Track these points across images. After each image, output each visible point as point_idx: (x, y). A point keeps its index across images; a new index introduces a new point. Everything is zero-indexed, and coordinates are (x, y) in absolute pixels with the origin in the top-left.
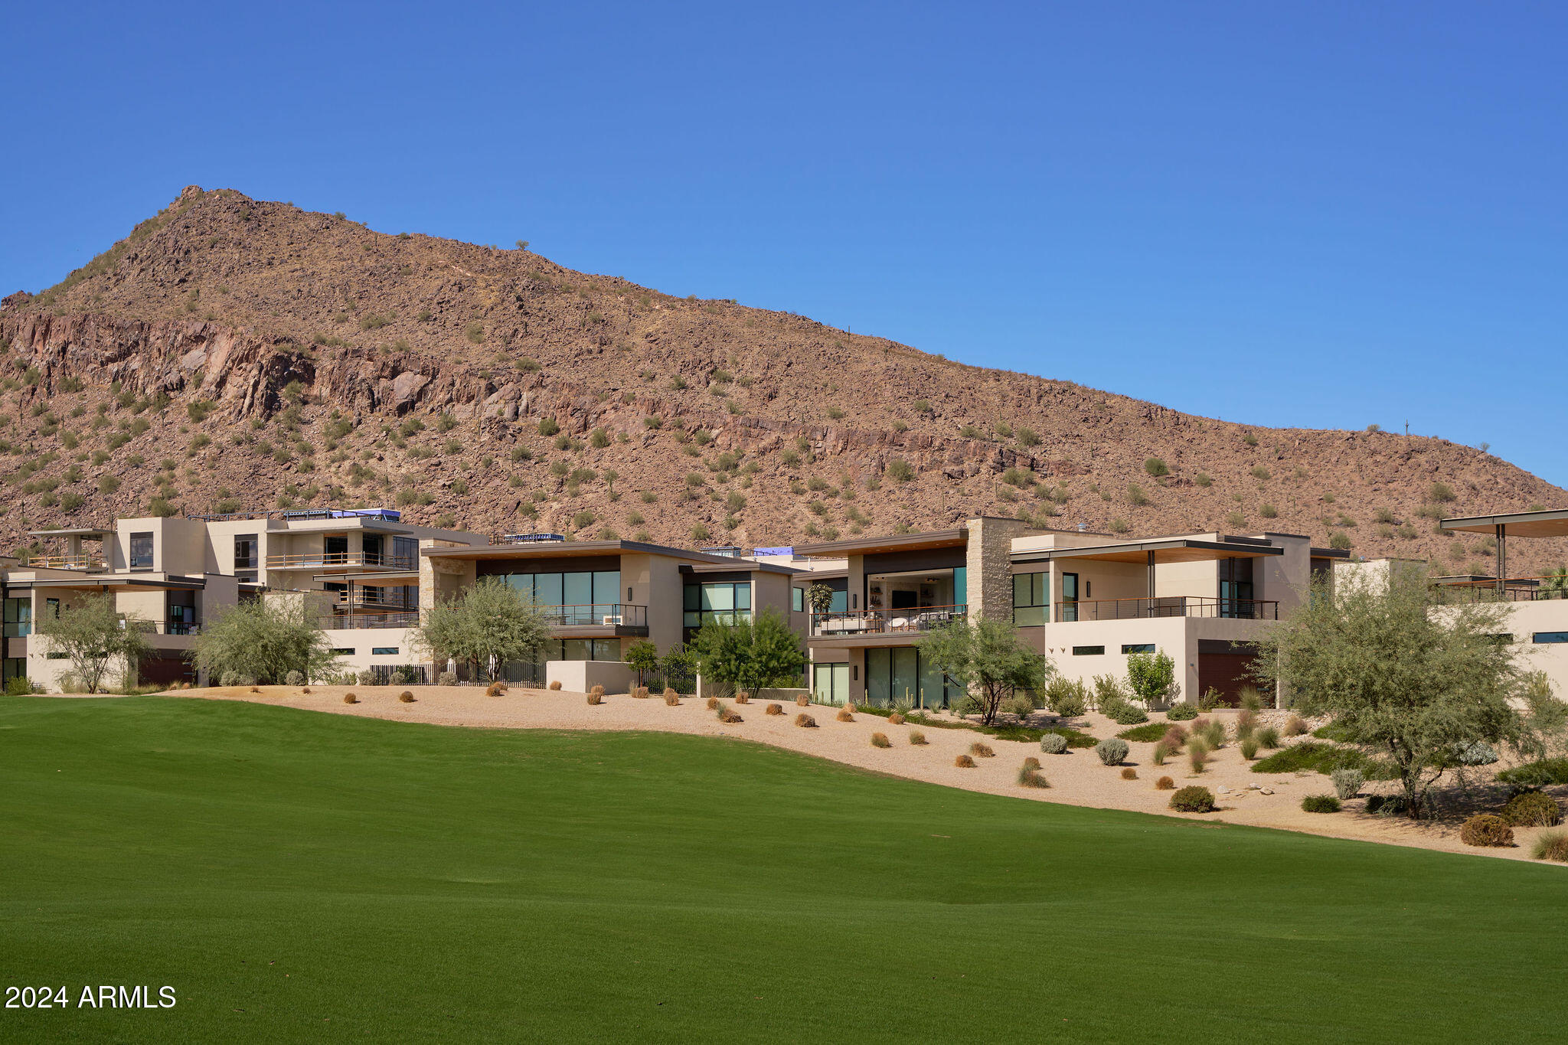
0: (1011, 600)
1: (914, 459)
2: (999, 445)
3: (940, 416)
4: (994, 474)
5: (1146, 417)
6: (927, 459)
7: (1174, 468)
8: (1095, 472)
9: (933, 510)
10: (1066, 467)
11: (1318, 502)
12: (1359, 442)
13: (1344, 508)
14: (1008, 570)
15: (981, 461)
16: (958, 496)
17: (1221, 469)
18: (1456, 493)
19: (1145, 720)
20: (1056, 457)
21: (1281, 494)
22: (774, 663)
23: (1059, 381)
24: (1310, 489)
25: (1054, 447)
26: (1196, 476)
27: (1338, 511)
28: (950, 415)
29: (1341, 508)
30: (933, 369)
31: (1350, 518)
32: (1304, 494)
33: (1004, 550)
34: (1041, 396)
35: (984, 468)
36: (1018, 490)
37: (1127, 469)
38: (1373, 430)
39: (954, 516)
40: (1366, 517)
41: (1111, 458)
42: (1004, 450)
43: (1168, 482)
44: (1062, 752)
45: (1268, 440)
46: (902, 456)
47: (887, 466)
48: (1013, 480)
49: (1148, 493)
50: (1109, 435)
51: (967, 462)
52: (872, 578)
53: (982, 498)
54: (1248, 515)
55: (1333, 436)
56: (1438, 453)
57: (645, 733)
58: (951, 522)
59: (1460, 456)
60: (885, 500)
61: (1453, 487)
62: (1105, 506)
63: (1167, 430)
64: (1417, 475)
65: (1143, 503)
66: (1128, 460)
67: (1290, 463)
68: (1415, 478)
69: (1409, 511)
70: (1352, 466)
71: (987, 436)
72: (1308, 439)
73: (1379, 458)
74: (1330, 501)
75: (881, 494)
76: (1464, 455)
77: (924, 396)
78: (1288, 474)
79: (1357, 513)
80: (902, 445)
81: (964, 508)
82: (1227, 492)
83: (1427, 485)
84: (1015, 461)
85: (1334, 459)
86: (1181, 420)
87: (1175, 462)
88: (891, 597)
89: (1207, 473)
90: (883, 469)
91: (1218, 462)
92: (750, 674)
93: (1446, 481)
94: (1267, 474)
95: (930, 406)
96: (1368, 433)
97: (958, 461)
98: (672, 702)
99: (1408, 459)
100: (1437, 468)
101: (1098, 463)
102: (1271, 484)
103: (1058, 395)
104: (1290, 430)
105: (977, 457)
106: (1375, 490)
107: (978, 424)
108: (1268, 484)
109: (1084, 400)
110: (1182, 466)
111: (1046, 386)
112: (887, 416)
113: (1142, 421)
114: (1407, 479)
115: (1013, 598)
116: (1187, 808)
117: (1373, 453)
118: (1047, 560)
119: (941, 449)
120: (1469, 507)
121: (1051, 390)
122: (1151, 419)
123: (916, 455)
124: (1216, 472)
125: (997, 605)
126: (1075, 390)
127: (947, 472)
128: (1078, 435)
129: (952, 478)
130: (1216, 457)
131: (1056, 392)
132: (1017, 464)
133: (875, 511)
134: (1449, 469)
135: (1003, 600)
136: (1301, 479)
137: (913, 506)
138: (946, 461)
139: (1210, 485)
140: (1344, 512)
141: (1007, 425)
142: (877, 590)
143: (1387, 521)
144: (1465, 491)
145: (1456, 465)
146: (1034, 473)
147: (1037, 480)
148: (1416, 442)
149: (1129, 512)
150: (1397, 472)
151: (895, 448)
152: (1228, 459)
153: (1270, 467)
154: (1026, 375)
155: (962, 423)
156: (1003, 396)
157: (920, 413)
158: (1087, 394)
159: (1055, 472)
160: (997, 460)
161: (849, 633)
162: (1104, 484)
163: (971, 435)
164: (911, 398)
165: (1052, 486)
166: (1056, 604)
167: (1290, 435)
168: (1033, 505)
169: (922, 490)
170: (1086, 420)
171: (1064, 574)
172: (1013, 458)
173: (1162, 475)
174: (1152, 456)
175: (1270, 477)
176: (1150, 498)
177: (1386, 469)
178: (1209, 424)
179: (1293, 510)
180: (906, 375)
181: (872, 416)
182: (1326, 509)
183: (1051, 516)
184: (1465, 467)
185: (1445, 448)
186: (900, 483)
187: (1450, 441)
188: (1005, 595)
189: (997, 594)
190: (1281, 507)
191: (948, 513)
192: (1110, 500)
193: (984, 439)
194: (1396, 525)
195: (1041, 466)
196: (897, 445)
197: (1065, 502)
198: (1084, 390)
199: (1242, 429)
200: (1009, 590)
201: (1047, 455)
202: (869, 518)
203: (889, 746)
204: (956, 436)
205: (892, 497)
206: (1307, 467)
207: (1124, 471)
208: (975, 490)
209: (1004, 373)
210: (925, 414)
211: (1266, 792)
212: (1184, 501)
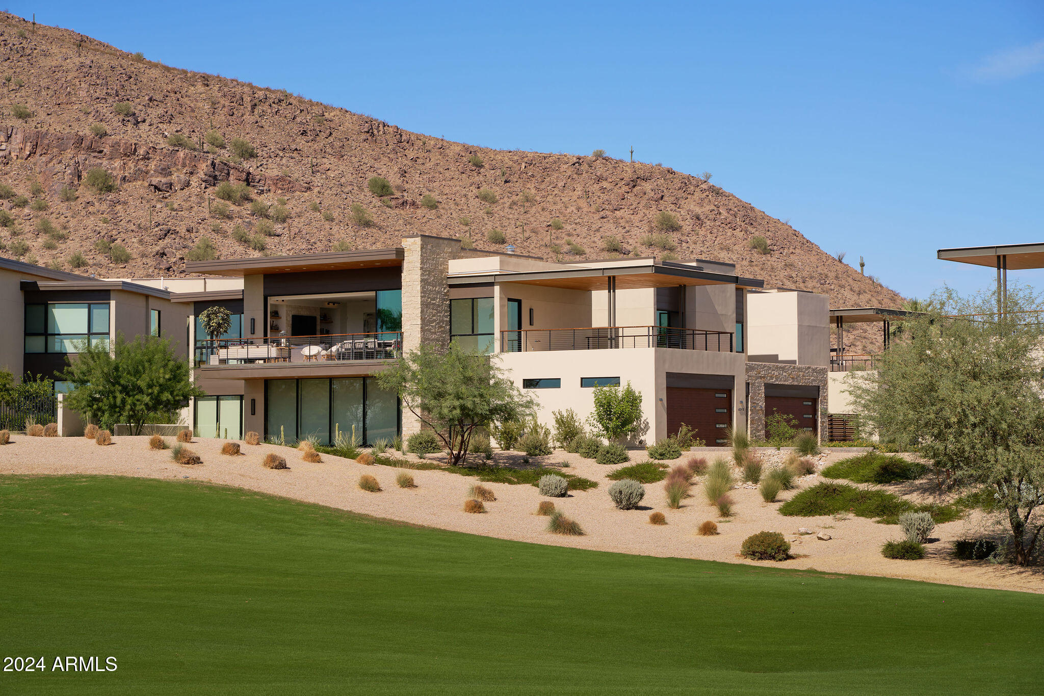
0: (448, 327)
1: (115, 168)
2: (211, 156)
3: (144, 121)
4: (206, 188)
5: (368, 132)
6: (130, 168)
7: (398, 188)
8: (316, 190)
9: (139, 225)
10: (284, 183)
11: (547, 229)
12: (585, 167)
13: (572, 235)
14: (446, 294)
15: (191, 173)
16: (166, 211)
17: (447, 190)
18: (681, 223)
19: (626, 459)
20: (273, 171)
21: (509, 219)
22: (166, 396)
23: (273, 89)
24: (537, 214)
25: (270, 161)
26: (422, 197)
27: (566, 238)
28: (155, 121)
29: (569, 235)
30: (133, 69)
31: (579, 246)
32: (532, 219)
33: (442, 272)
34: (255, 105)
35: (194, 181)
36: (234, 206)
37: (350, 188)
38: (599, 155)
39: (163, 232)
40: (594, 245)
41: (333, 176)
42: (217, 162)
43: (393, 203)
44: (563, 495)
45: (494, 162)
46: (101, 164)
47: (84, 175)
48: (228, 196)
49: (372, 214)
50: (329, 150)
51: (176, 174)
52: (272, 300)
53: (193, 213)
54: (476, 241)
55: (559, 160)
56: (662, 181)
57: (93, 478)
58: (160, 239)
59: (683, 185)
60: (83, 213)
61: (680, 216)
62: (328, 227)
63: (390, 147)
64: (643, 202)
65: (368, 224)
66: (349, 177)
67: (517, 187)
68: (641, 206)
69: (637, 240)
70: (579, 193)
71: (197, 146)
72: (534, 162)
73: (605, 184)
74: (559, 228)
75: (77, 206)
76: (687, 184)
77: (125, 98)
78: (515, 198)
79: (585, 240)
80: (101, 152)
81: (174, 224)
82: (454, 215)
83: (653, 214)
84: (228, 174)
85: (561, 184)
86: (404, 138)
87: (399, 182)
88: (291, 323)
89: (433, 195)
90: (79, 177)
91: (444, 183)
92: (138, 408)
93: (671, 210)
94: (494, 197)
95: (133, 110)
96: (594, 159)
97: (165, 171)
98: (103, 441)
99: (634, 186)
100: (662, 197)
101: (318, 180)
102: (499, 208)
103: (274, 105)
104: (515, 153)
105: (186, 168)
106: (603, 218)
107: (186, 131)
108: (496, 208)
109: (301, 111)
110: (407, 186)
111: (260, 94)
112: (83, 118)
113: (363, 136)
114: (633, 207)
115: (451, 325)
116: (763, 556)
117: (599, 179)
118: (492, 284)
119: (146, 158)
120: (694, 238)
121: (266, 99)
122: (373, 135)
123: (117, 163)
124: (442, 193)
125: (435, 333)
126: (291, 100)
127: (154, 183)
128: (296, 149)
129: (160, 190)
130: (441, 178)
131: (271, 101)
132: (231, 178)
133: (71, 224)
134: (673, 198)
135: (441, 327)
136: (528, 204)
137: (115, 220)
138: (152, 172)
139: (437, 207)
140: (572, 239)
141: (219, 135)
142: (275, 314)
143: (616, 250)
144: (689, 221)
145: (680, 194)
146: (250, 188)
147: (253, 196)
148: (641, 169)
149: (353, 234)
150: (623, 199)
151: (93, 154)
152: (454, 180)
153: (497, 191)
154: (237, 81)
155: (169, 130)
156: (213, 104)
157: (121, 117)
158: (305, 105)
159: (273, 188)
160: (209, 173)
161: (245, 362)
162: (326, 203)
163: (179, 144)
164: (110, 100)
165: (269, 204)
166: (502, 332)
167: (516, 158)
168: (249, 223)
169: (125, 203)
170: (304, 133)
171: (509, 300)
172: (226, 172)
173: (387, 195)
174: (375, 175)
175: (497, 201)
176: (375, 219)
177: (612, 196)
178: (432, 143)
179: (521, 236)
180: (103, 74)
181: (66, 117)
182: (554, 236)
183: (270, 235)
184: (689, 196)
185: (669, 176)
186: (100, 194)
187: (674, 169)
188: (443, 321)
189: (435, 321)
190: (509, 233)
191: (156, 229)
192: (332, 220)
193: (195, 150)
194: (625, 254)
195: (257, 180)
196: (95, 151)
197: (284, 221)
198: (301, 100)
199: (467, 149)
200: (446, 317)
201: (263, 169)
202: (65, 232)
203: (379, 490)
204: (163, 144)
205: (91, 209)
206: (533, 191)
207: (346, 190)
208: (186, 205)
209: (214, 78)
210: (127, 119)
211: (825, 538)
212: (410, 224)
